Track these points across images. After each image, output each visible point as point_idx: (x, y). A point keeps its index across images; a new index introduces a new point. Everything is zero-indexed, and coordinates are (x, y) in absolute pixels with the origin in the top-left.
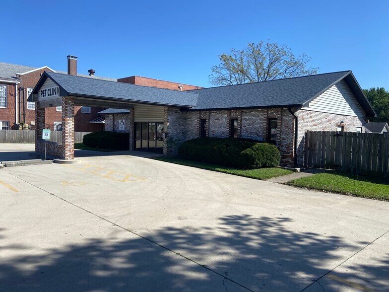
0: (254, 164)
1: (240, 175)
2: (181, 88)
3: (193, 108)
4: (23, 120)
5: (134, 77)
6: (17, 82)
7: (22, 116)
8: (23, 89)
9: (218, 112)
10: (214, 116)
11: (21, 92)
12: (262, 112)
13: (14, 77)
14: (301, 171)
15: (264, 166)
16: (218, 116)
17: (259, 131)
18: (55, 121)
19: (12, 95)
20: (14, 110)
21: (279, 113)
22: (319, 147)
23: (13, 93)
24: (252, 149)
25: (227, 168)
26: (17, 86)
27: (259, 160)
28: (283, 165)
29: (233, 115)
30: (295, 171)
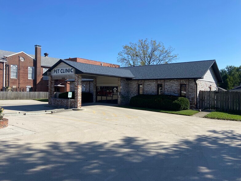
0: (180, 108)
1: (176, 114)
2: (102, 65)
3: (134, 79)
4: (8, 85)
5: (76, 58)
6: (5, 61)
7: (7, 83)
8: (8, 66)
9: (150, 81)
10: (147, 83)
11: (7, 67)
12: (177, 81)
13: (3, 58)
14: (202, 111)
15: (184, 109)
16: (149, 83)
17: (175, 91)
18: (27, 85)
19: (1, 69)
20: (2, 79)
21: (187, 82)
22: (207, 99)
23: (2, 68)
24: (178, 100)
25: (167, 111)
26: (4, 64)
27: (182, 106)
28: (191, 108)
29: (159, 82)
30: (199, 111)
